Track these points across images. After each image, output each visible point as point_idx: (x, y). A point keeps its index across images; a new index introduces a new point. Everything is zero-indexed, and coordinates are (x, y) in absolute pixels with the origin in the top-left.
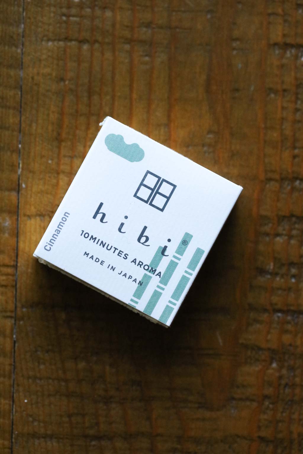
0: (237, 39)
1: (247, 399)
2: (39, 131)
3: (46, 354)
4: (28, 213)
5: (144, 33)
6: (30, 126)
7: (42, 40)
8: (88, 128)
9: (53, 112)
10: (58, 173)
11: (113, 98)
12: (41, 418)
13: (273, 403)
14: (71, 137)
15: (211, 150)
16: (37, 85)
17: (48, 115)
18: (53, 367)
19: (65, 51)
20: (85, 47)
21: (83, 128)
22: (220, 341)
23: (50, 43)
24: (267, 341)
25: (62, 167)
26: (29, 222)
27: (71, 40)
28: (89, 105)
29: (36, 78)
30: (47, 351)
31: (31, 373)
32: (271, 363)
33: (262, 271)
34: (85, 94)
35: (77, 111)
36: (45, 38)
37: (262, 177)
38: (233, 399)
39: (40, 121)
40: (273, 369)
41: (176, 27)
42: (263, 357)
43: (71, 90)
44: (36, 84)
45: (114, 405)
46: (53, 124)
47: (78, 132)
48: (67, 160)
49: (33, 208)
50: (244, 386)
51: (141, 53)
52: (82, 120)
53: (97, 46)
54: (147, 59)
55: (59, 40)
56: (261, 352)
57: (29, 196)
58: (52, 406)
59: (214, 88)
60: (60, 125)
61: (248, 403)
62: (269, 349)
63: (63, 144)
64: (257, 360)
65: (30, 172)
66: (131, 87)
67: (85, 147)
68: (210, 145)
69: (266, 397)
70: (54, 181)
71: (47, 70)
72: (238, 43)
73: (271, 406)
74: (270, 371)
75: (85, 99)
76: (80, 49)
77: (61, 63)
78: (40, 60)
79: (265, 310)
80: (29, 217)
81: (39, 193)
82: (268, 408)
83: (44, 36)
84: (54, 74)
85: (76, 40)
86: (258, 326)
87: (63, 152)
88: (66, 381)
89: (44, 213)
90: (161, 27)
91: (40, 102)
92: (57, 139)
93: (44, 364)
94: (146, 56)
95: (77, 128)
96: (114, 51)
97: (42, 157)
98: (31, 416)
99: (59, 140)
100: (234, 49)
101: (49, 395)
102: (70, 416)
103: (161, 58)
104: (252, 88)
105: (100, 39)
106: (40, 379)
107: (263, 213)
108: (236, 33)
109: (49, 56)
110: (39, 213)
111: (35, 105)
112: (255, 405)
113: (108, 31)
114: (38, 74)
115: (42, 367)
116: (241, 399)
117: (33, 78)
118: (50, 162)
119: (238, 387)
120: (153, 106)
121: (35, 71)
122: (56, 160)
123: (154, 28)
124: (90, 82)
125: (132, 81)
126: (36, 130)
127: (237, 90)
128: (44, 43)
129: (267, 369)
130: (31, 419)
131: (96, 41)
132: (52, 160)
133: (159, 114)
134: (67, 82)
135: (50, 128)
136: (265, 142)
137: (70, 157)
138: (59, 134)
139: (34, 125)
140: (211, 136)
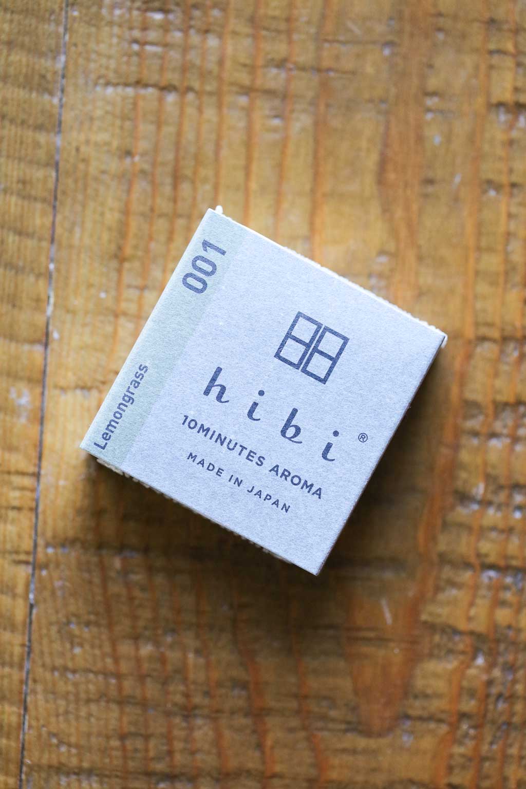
0: (434, 94)
1: (431, 718)
2: (87, 241)
3: (86, 630)
4: (62, 383)
5: (274, 78)
6: (71, 231)
7: (96, 84)
8: (170, 239)
9: (111, 209)
10: (116, 316)
11: (216, 188)
12: (73, 740)
13: (475, 727)
14: (140, 253)
15: (383, 283)
16: (85, 161)
17: (102, 214)
18: (97, 652)
19: (135, 104)
20: (171, 98)
21: (163, 238)
22: (388, 616)
23: (110, 90)
24: (470, 619)
25: (124, 305)
26: (63, 398)
27: (146, 86)
28: (175, 200)
29: (83, 149)
30: (88, 624)
31: (59, 662)
32: (474, 658)
33: (464, 497)
34: (168, 180)
35: (152, 210)
36: (102, 81)
37: (470, 333)
38: (408, 717)
39: (89, 225)
40: (478, 667)
41: (329, 70)
42: (461, 647)
43: (143, 172)
44: (83, 160)
45: (199, 722)
46: (110, 229)
47: (153, 245)
48: (133, 294)
49: (70, 374)
50: (426, 696)
51: (267, 112)
52: (161, 225)
53: (190, 96)
54: (276, 122)
55: (126, 85)
56: (457, 638)
57: (64, 353)
58: (93, 720)
59: (391, 176)
60: (122, 231)
61: (432, 725)
62: (472, 633)
63: (127, 265)
64: (450, 651)
65: (68, 311)
66: (247, 170)
67: (164, 271)
68: (380, 276)
69: (463, 716)
70: (109, 329)
71: (103, 137)
72: (436, 100)
73: (472, 732)
74: (472, 672)
75: (167, 189)
76: (161, 100)
77: (128, 124)
78: (92, 119)
79: (467, 565)
80: (64, 389)
81: (82, 348)
82: (466, 735)
83: (99, 77)
84: (115, 144)
85: (155, 86)
86: (454, 592)
87: (127, 278)
88: (119, 676)
89: (89, 384)
90: (303, 69)
91: (90, 191)
92: (116, 256)
93: (81, 645)
94: (276, 117)
95: (151, 238)
96: (220, 106)
97: (90, 286)
98: (55, 735)
99: (119, 257)
100: (429, 110)
101: (88, 701)
102: (123, 737)
103: (301, 122)
104: (457, 179)
105: (196, 85)
106: (74, 672)
107: (470, 396)
108: (433, 83)
109: (107, 112)
110: (81, 383)
111: (80, 197)
112: (444, 729)
113: (210, 72)
114: (88, 142)
115: (77, 650)
116: (420, 719)
117: (78, 149)
118: (103, 295)
119: (416, 697)
120: (285, 205)
121: (82, 137)
122: (113, 293)
123: (291, 70)
124: (177, 160)
125: (249, 159)
126: (81, 239)
127: (430, 182)
128: (99, 89)
129: (468, 667)
130: (55, 741)
131: (189, 89)
132: (107, 292)
133: (295, 218)
134: (137, 159)
135: (106, 236)
136: (477, 273)
137: (137, 287)
138: (120, 248)
139: (77, 231)
140: (383, 259)
